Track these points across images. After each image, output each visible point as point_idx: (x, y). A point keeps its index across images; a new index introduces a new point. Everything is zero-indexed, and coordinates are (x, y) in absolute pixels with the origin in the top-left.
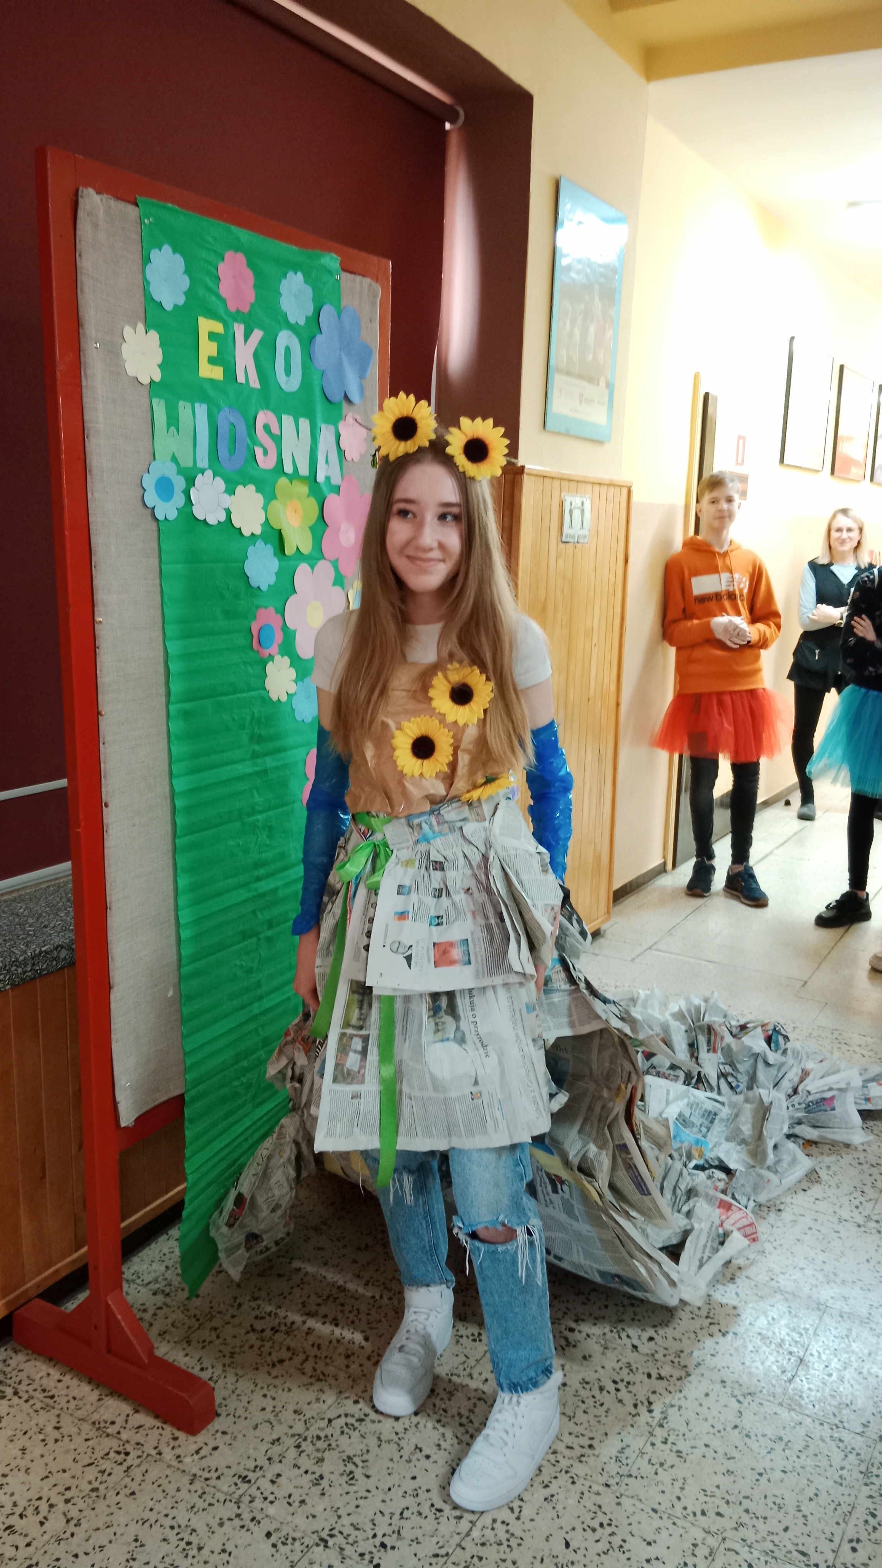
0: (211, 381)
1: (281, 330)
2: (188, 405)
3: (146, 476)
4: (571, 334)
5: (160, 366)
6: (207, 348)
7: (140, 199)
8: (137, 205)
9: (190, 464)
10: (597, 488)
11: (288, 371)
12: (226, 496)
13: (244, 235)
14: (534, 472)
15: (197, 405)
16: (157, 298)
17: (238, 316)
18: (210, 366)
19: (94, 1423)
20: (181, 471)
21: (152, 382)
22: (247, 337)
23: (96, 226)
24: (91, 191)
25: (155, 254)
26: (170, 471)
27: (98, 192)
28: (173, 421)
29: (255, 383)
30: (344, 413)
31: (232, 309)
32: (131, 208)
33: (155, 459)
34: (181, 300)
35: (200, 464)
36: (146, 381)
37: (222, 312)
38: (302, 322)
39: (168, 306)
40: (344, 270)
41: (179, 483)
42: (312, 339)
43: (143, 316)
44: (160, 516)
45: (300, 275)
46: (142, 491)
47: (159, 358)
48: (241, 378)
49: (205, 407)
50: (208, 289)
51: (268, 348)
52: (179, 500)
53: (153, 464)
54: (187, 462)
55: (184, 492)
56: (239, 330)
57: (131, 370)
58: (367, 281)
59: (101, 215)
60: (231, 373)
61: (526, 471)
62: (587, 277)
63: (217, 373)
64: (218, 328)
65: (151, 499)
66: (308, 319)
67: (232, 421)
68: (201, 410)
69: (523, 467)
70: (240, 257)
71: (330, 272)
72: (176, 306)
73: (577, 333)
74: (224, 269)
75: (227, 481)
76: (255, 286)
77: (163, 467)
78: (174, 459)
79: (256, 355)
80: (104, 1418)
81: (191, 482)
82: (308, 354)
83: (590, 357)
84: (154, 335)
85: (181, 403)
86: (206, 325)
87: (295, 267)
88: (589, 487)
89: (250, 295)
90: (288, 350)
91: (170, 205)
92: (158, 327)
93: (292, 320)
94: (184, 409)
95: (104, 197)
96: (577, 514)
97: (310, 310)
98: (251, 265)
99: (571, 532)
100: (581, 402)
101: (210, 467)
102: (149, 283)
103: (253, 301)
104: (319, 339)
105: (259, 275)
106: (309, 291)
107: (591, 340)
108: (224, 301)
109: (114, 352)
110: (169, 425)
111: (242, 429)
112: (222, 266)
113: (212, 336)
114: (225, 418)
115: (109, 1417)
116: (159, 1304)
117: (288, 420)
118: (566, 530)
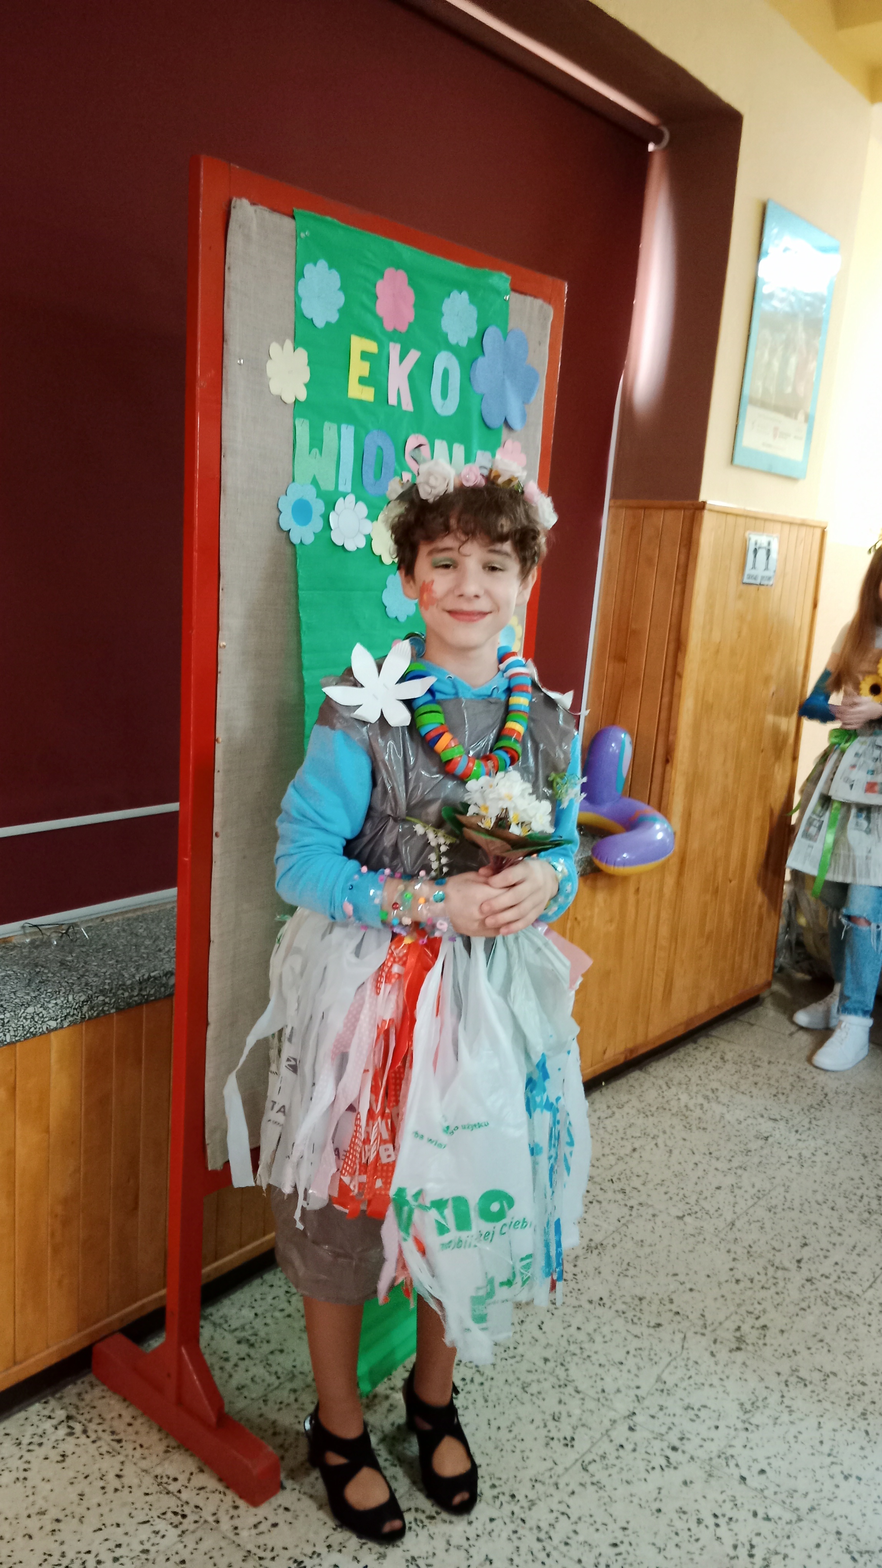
0: (361, 402)
1: (439, 351)
2: (334, 427)
3: (283, 499)
4: (769, 364)
5: (306, 385)
6: (359, 368)
7: (296, 211)
8: (293, 217)
9: (331, 487)
10: (786, 528)
11: (444, 395)
12: (368, 522)
13: (407, 252)
14: (716, 509)
15: (343, 427)
16: (308, 314)
17: (395, 336)
18: (361, 387)
19: (157, 1477)
20: (320, 494)
21: (296, 401)
22: (402, 358)
23: (248, 238)
24: (245, 202)
25: (309, 269)
26: (310, 494)
27: (253, 203)
28: (317, 442)
29: (408, 405)
30: (502, 441)
31: (389, 327)
32: (286, 221)
33: (293, 481)
34: (334, 318)
35: (341, 488)
36: (290, 400)
37: (377, 331)
38: (464, 343)
39: (320, 323)
40: (514, 289)
41: (318, 507)
42: (474, 360)
43: (292, 333)
44: (295, 538)
45: (465, 295)
46: (278, 514)
47: (307, 377)
48: (393, 401)
49: (352, 429)
50: (364, 306)
51: (424, 371)
52: (317, 524)
53: (292, 486)
54: (327, 485)
55: (322, 516)
56: (395, 350)
57: (275, 388)
58: (539, 302)
59: (254, 226)
60: (382, 394)
61: (707, 506)
62: (791, 305)
63: (368, 394)
64: (372, 347)
65: (287, 521)
66: (470, 340)
67: (380, 444)
68: (348, 432)
69: (704, 503)
70: (402, 275)
71: (498, 293)
72: (328, 324)
73: (776, 364)
74: (382, 287)
75: (370, 506)
76: (415, 306)
77: (301, 490)
78: (315, 482)
79: (411, 377)
80: (169, 1473)
81: (331, 506)
82: (468, 378)
83: (789, 390)
84: (302, 355)
85: (327, 424)
86: (359, 344)
87: (461, 286)
88: (778, 526)
89: (409, 314)
90: (446, 373)
91: (329, 219)
92: (306, 346)
93: (453, 340)
94: (329, 430)
95: (259, 208)
96: (762, 554)
97: (473, 332)
98: (412, 283)
99: (753, 572)
100: (775, 436)
101: (353, 491)
102: (300, 299)
103: (412, 319)
104: (481, 361)
105: (420, 293)
106: (473, 312)
107: (791, 371)
108: (380, 320)
109: (258, 369)
110: (312, 446)
111: (390, 453)
112: (380, 284)
113: (365, 356)
114: (374, 440)
115: (172, 1473)
116: (242, 1355)
117: (440, 446)
118: (748, 570)
